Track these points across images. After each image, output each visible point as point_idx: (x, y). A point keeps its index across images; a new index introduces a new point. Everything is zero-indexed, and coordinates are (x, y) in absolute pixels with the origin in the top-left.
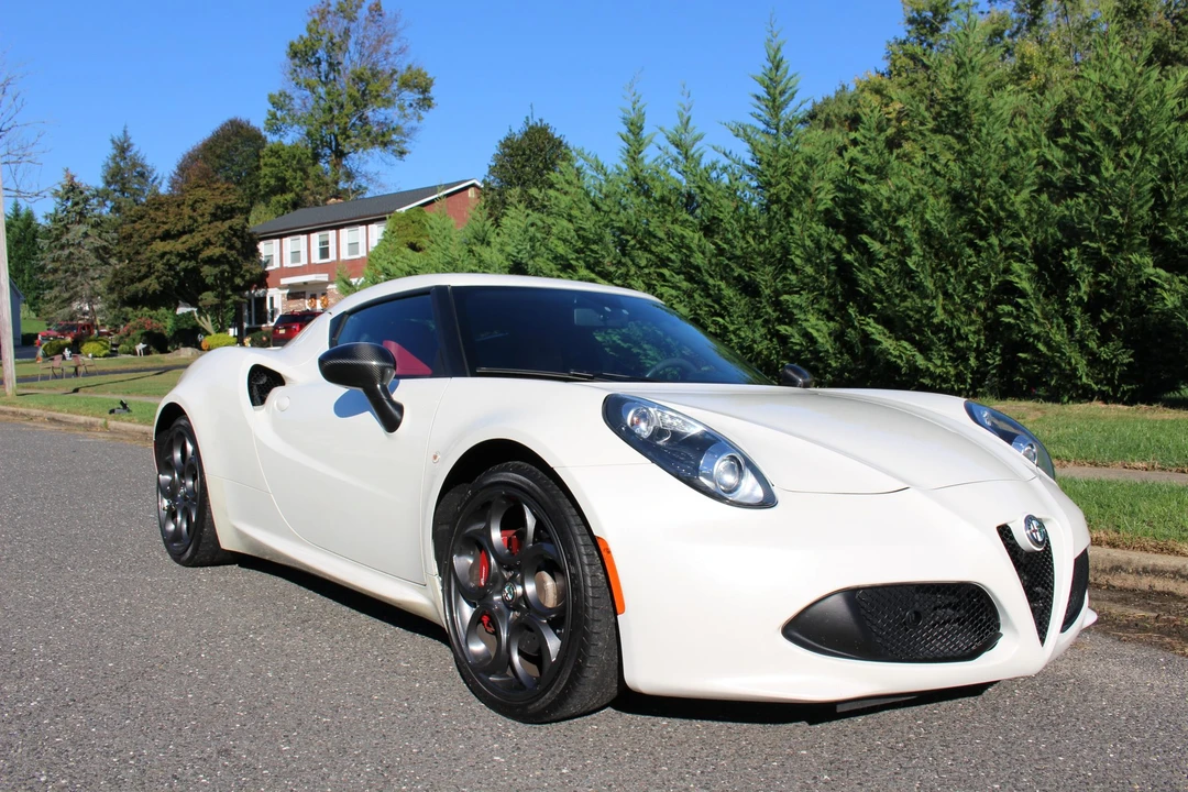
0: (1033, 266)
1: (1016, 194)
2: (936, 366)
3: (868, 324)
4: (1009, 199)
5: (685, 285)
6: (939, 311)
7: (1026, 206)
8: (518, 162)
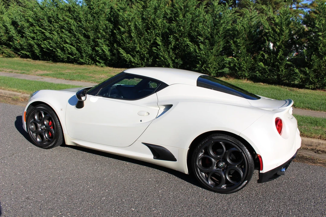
0: (161, 38)
2: (136, 61)
3: (120, 49)
4: (157, 21)
5: (69, 34)
6: (138, 48)
7: (160, 23)
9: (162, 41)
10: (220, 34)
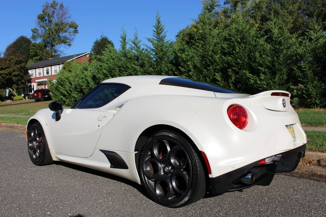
0: (221, 74)
1: (216, 56)
4: (214, 57)
7: (219, 59)
8: (99, 48)
9: (222, 77)
10: (281, 61)
